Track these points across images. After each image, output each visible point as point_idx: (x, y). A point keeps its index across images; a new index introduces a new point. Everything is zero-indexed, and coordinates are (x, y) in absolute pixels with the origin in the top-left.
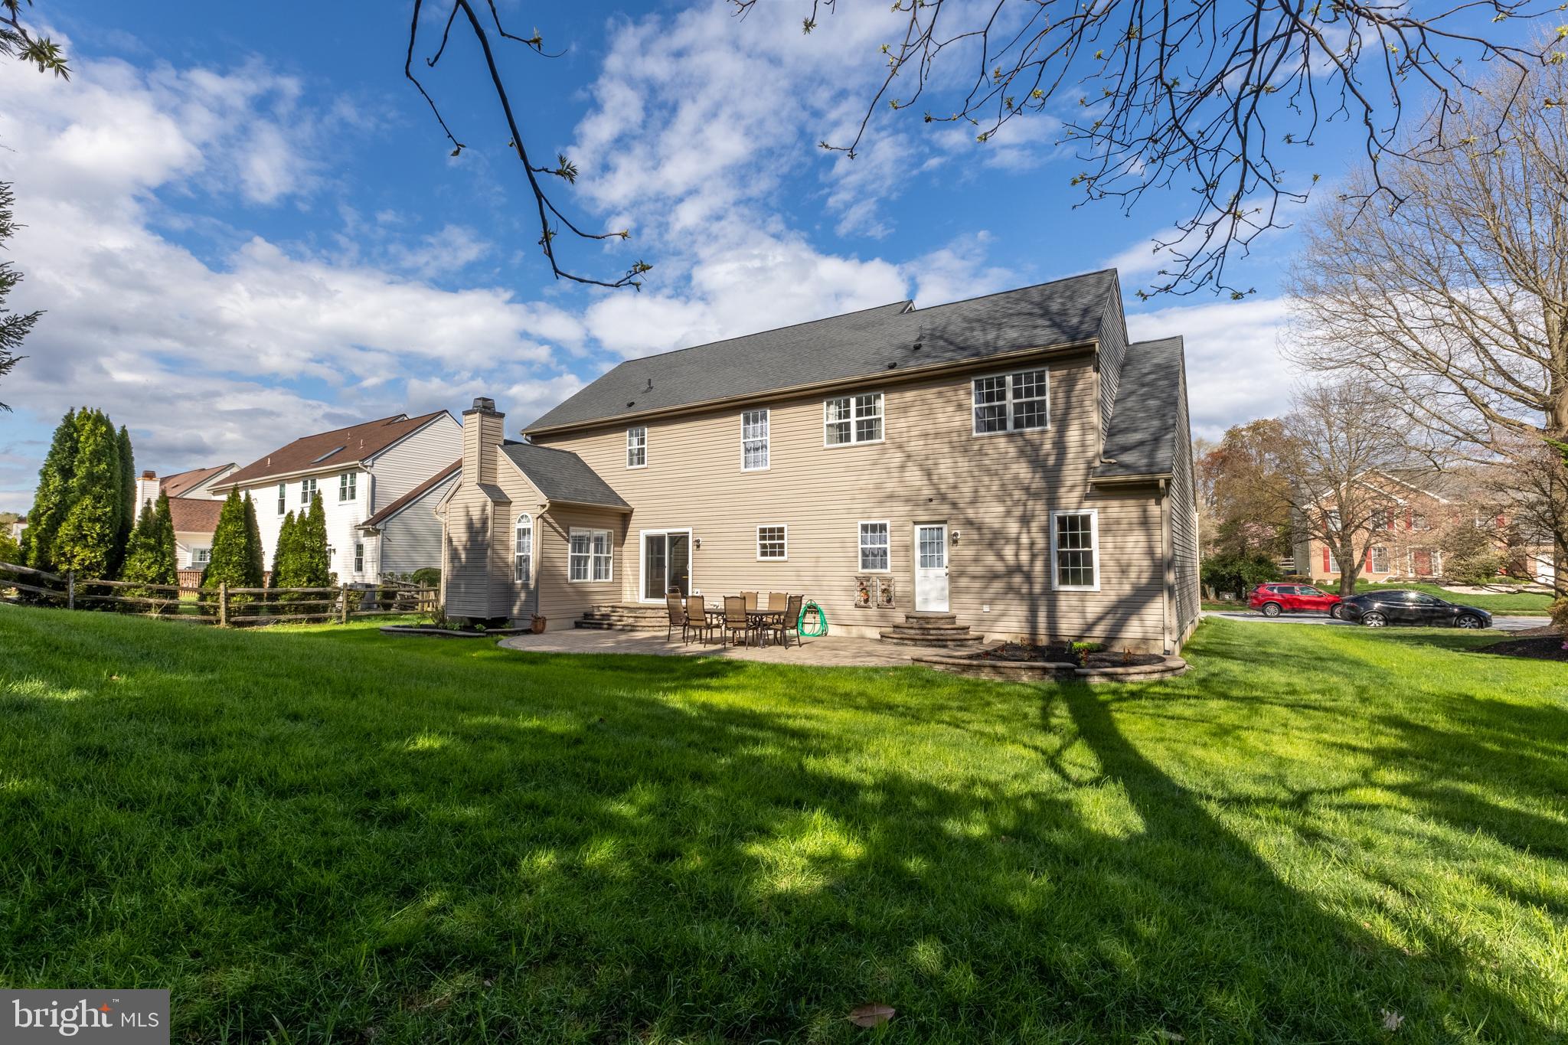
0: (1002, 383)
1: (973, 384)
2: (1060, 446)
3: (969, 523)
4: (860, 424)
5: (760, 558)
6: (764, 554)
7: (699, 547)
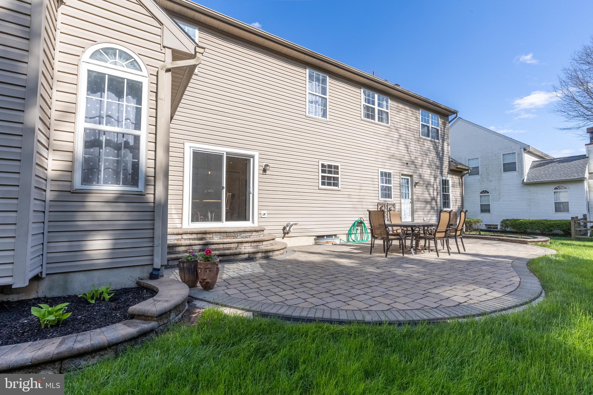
0: (428, 117)
1: (420, 112)
2: (443, 151)
3: (420, 177)
4: (379, 111)
5: (321, 187)
6: (323, 184)
7: (265, 170)
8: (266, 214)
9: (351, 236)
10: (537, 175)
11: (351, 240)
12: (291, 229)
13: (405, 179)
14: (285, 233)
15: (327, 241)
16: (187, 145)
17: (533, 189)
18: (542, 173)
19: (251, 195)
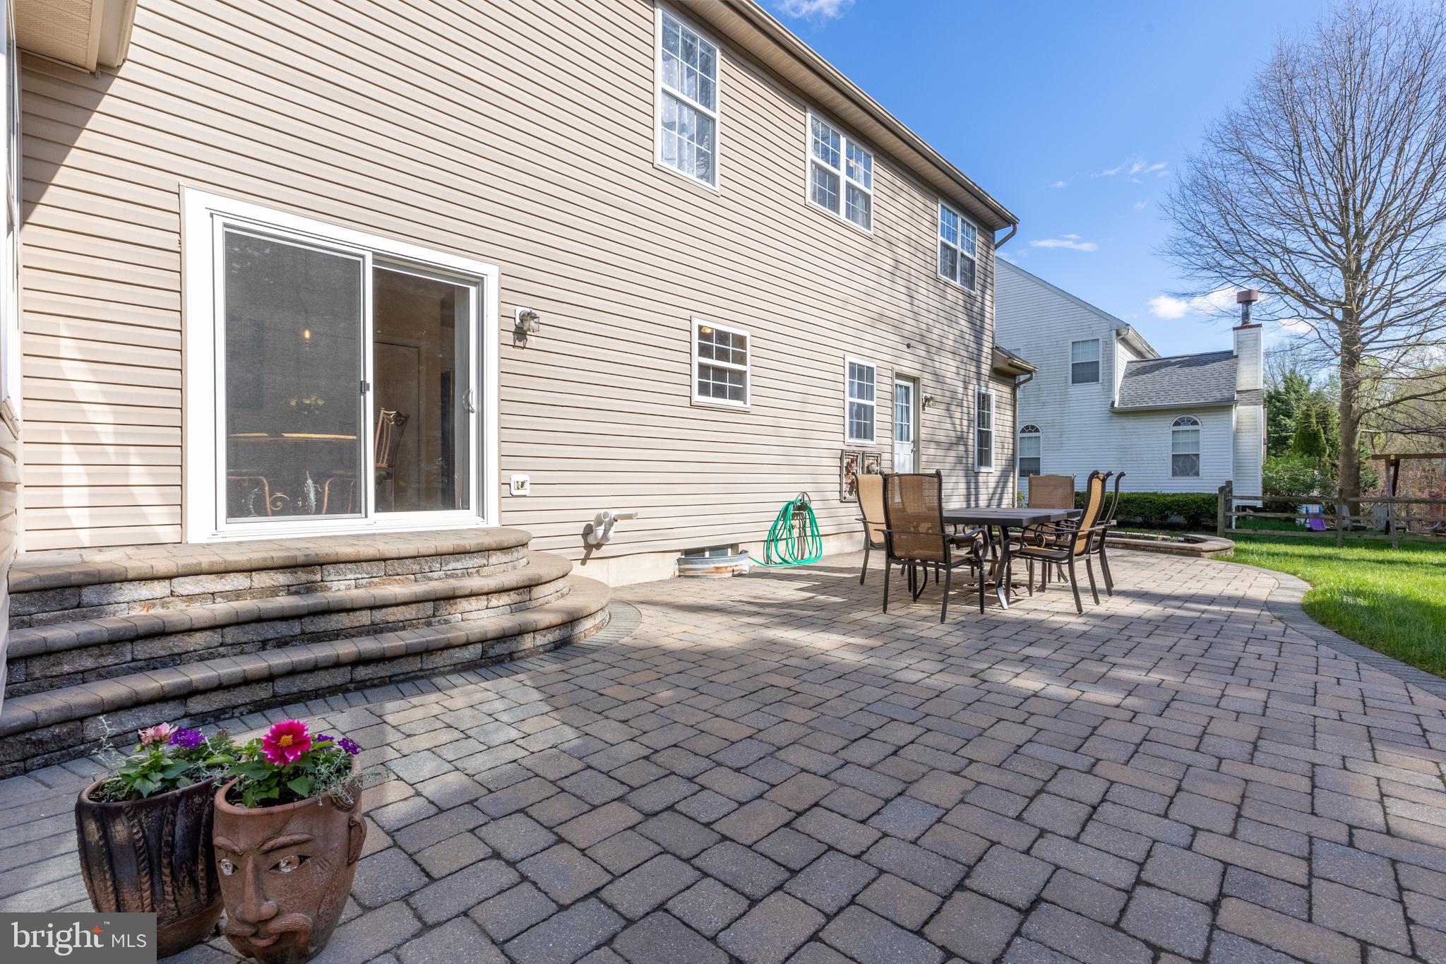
1: (939, 208)
2: (983, 314)
4: (848, 188)
5: (698, 399)
6: (704, 390)
7: (520, 333)
8: (527, 485)
9: (776, 547)
10: (1140, 392)
11: (775, 558)
12: (611, 534)
13: (901, 386)
14: (589, 547)
15: (718, 565)
16: (197, 202)
17: (1131, 424)
18: (1150, 388)
19: (473, 417)
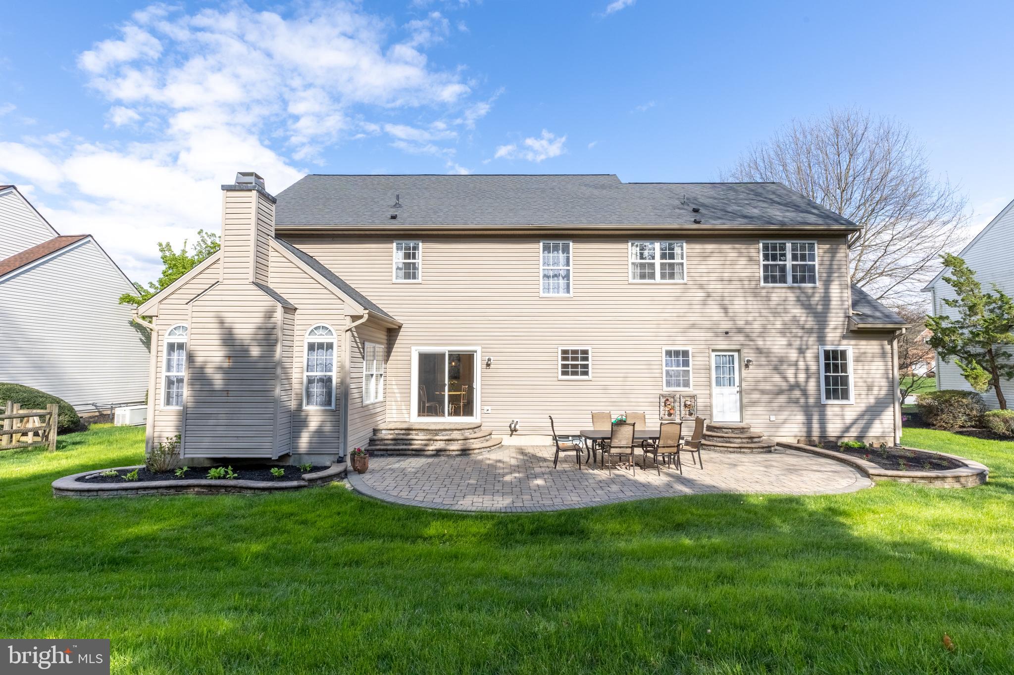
0: (783, 248)
1: (761, 245)
2: (826, 300)
3: (759, 351)
4: (663, 265)
5: (562, 377)
6: (564, 373)
7: (488, 365)
8: (489, 410)
12: (517, 427)
13: (724, 356)
14: (512, 431)
16: (414, 348)
19: (475, 390)
